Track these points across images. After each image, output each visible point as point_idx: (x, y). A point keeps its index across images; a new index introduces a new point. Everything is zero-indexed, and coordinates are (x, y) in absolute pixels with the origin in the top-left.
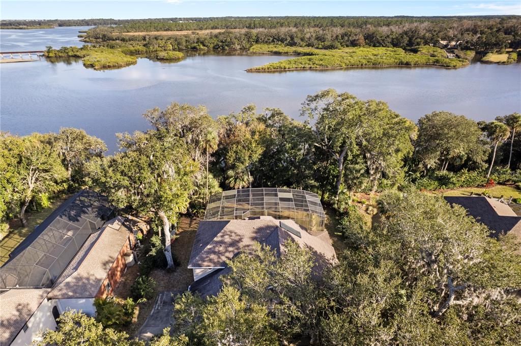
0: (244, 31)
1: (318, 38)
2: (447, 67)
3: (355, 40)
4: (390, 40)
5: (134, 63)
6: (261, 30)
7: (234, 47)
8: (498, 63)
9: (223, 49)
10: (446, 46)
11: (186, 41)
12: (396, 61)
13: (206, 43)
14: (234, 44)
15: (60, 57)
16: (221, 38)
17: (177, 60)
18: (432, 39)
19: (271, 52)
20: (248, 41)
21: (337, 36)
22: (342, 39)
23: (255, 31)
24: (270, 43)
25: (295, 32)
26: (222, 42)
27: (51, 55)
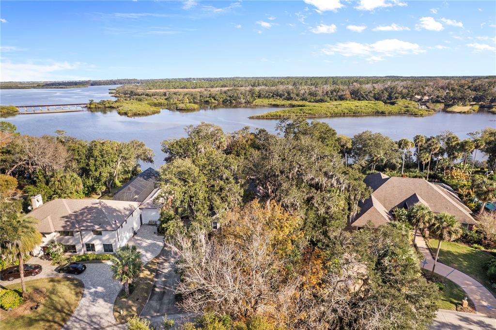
0: (248, 89)
1: (311, 94)
2: (415, 115)
3: (342, 95)
4: (372, 95)
5: (158, 112)
6: (263, 87)
7: (240, 101)
8: (460, 113)
9: (231, 102)
10: (420, 100)
11: (201, 96)
12: (373, 110)
13: (217, 97)
14: (240, 98)
15: (99, 108)
16: (229, 93)
17: (193, 110)
18: (408, 94)
19: (271, 104)
20: (252, 96)
21: (327, 92)
22: (332, 94)
23: (257, 89)
24: (270, 98)
25: (292, 89)
26: (230, 97)
27: (92, 106)
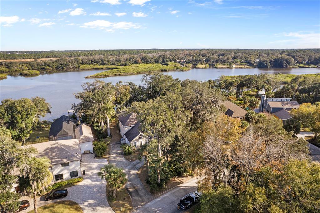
0: (73, 58)
1: (116, 61)
2: (183, 70)
3: (136, 61)
4: (154, 60)
5: (5, 78)
6: (83, 57)
7: (69, 67)
8: (202, 68)
9: (63, 68)
10: (179, 62)
11: (37, 64)
13: (51, 65)
14: (69, 65)
16: (60, 62)
17: (36, 75)
18: (173, 59)
19: (93, 68)
20: (77, 63)
21: (127, 59)
22: (130, 60)
23: (80, 58)
24: (90, 64)
25: (104, 58)
26: (61, 64)
